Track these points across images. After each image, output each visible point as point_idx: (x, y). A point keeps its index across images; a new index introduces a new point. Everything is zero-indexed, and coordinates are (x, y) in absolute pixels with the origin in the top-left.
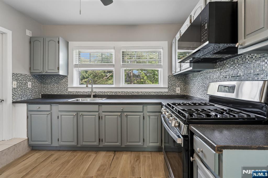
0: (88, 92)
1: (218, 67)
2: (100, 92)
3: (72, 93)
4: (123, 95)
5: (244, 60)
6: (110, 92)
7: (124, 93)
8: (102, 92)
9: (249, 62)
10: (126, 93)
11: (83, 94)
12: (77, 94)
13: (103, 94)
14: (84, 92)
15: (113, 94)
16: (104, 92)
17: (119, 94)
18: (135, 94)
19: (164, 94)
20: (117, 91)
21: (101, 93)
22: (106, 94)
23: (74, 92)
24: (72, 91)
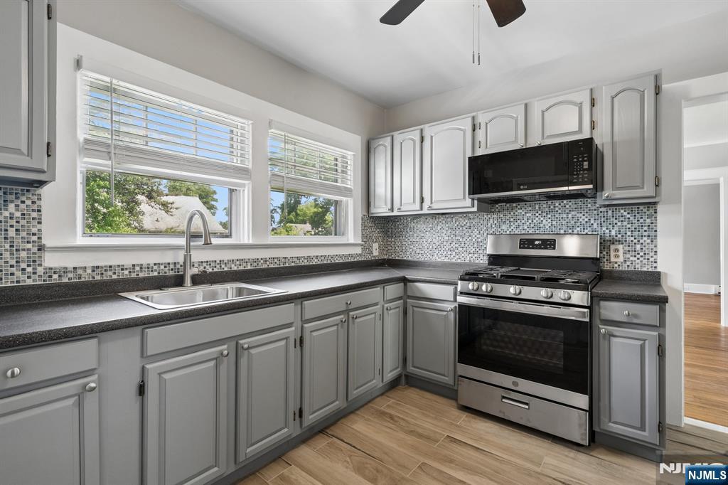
0: (155, 267)
1: (497, 210)
2: (205, 265)
3: (70, 275)
4: (276, 268)
5: (552, 207)
6: (238, 263)
7: (278, 263)
8: (213, 264)
9: (559, 211)
10: (283, 260)
11: (133, 275)
12: (98, 278)
13: (216, 270)
14: (138, 268)
15: (249, 267)
16: (218, 262)
17: (265, 266)
18: (303, 264)
19: (356, 260)
20: (260, 257)
21: (208, 267)
22: (226, 269)
23: (80, 272)
24: (70, 265)
